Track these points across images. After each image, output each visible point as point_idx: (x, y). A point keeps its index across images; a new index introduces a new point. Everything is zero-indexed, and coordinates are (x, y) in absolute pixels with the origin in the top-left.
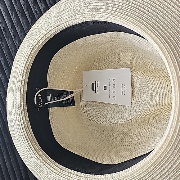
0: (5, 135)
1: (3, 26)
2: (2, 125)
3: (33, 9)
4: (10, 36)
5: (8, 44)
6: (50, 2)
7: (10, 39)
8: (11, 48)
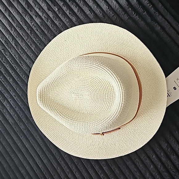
0: (21, 124)
1: (4, 40)
2: (17, 117)
3: (30, 24)
4: (12, 47)
5: (12, 53)
6: (44, 16)
7: (12, 48)
8: (15, 55)
